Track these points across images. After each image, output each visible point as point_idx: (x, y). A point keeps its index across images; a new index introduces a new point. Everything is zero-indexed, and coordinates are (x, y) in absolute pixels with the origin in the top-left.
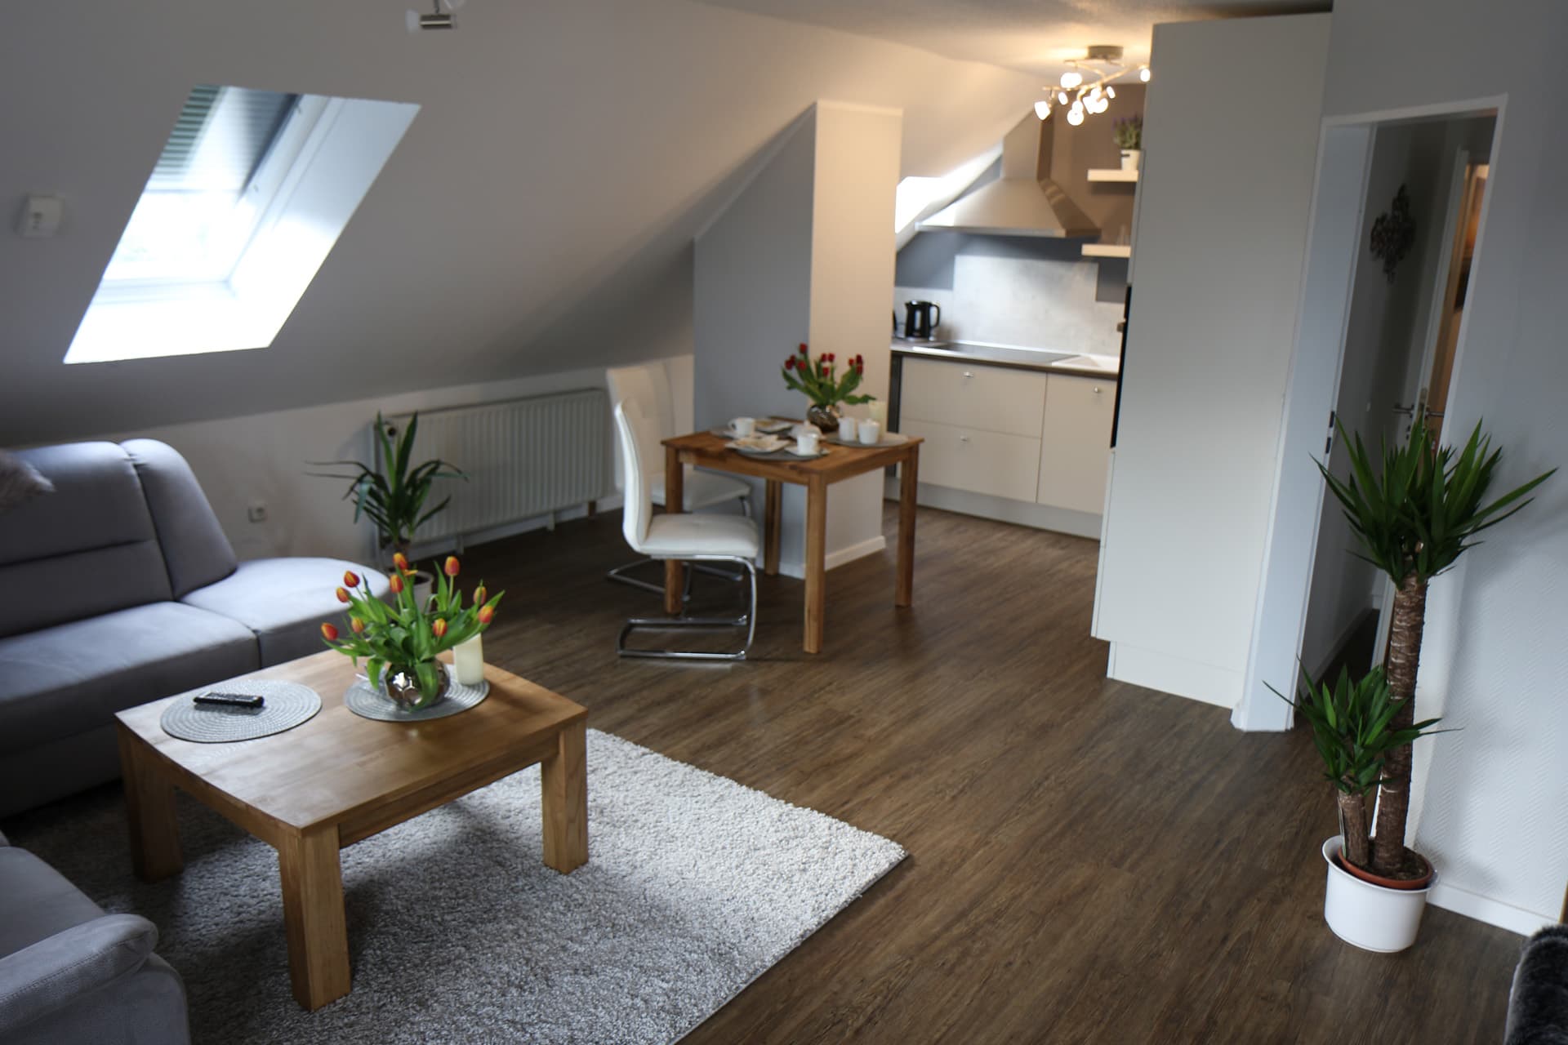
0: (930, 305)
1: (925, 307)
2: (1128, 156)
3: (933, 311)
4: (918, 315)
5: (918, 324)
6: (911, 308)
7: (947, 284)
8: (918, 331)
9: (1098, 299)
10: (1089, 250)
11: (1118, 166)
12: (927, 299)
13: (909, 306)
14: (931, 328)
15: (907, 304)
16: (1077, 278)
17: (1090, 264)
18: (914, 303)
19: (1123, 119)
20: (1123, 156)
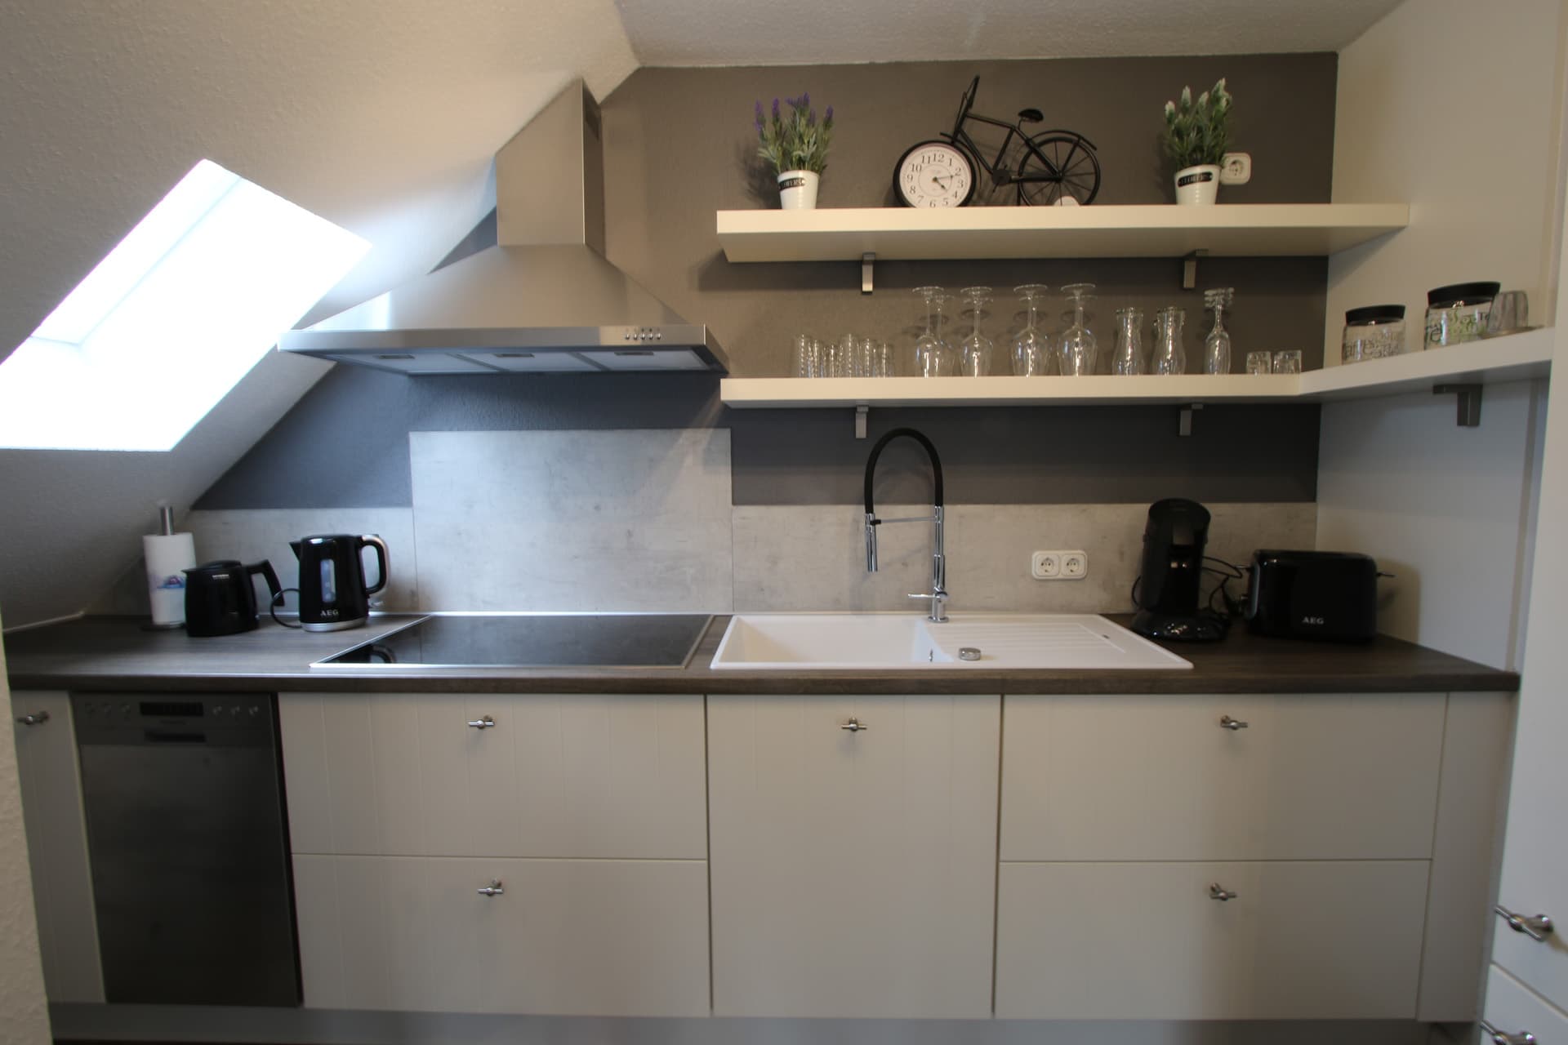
0: (360, 543)
1: (346, 549)
3: (369, 556)
4: (328, 567)
5: (329, 587)
6: (309, 554)
7: (400, 495)
8: (331, 606)
9: (736, 502)
10: (735, 391)
11: (776, 204)
12: (352, 531)
13: (303, 549)
14: (366, 593)
15: (296, 547)
16: (689, 460)
17: (711, 431)
18: (315, 541)
19: (776, 103)
20: (788, 184)
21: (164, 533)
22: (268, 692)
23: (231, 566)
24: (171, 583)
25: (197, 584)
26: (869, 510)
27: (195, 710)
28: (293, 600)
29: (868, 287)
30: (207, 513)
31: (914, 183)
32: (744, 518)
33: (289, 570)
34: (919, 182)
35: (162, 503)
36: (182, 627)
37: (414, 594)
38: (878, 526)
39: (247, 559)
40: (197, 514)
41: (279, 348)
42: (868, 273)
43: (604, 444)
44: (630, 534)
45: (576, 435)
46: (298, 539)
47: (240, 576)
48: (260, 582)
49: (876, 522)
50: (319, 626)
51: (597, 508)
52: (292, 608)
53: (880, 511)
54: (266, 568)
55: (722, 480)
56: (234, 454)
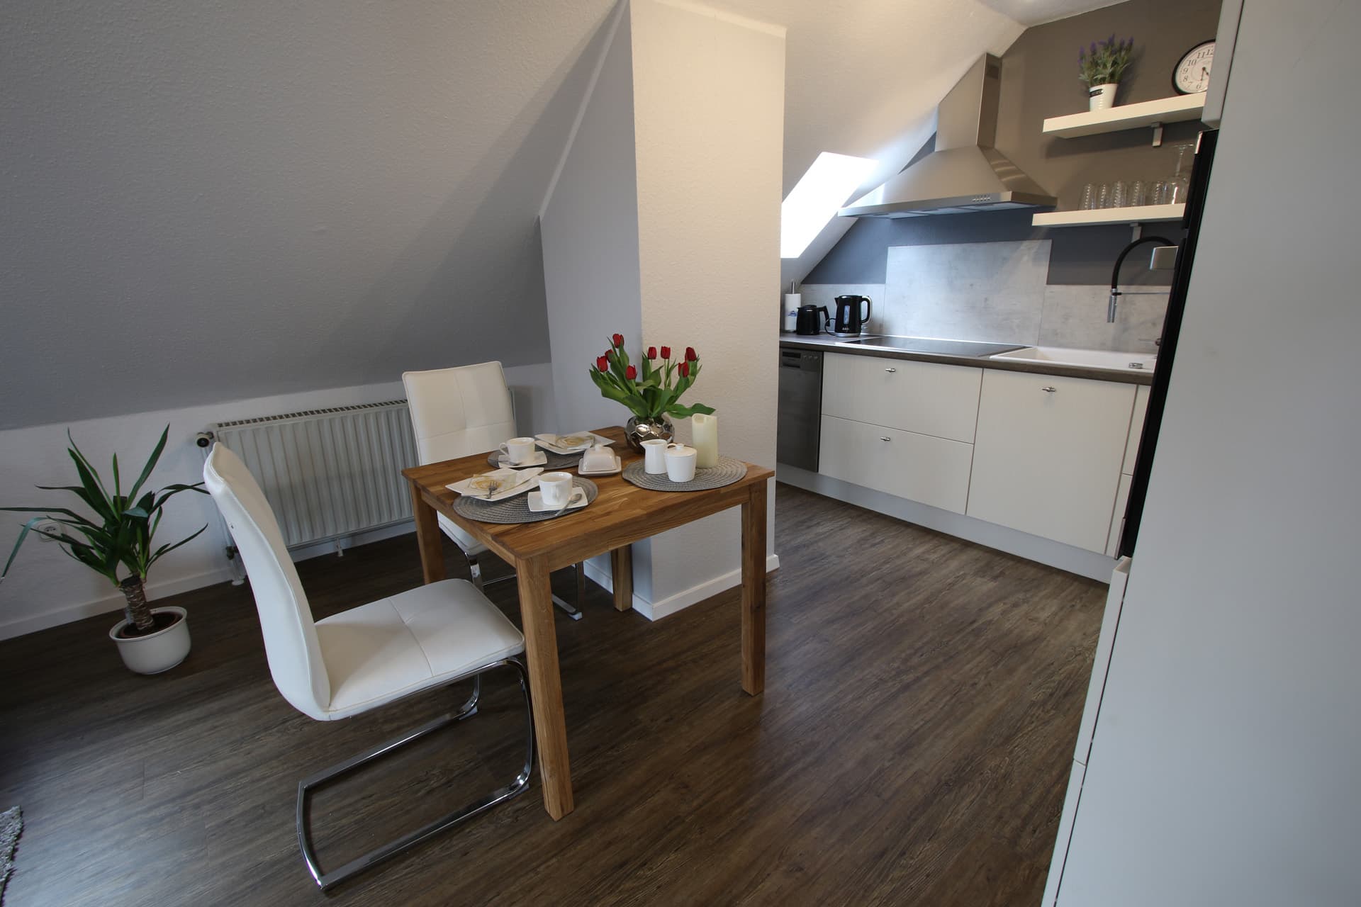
0: (861, 299)
1: (855, 301)
2: (1098, 92)
3: (864, 305)
4: (847, 309)
5: (846, 321)
6: (841, 302)
7: (881, 278)
8: (847, 326)
9: (1049, 283)
10: (1040, 219)
11: (1086, 108)
12: (859, 294)
13: (839, 301)
14: (861, 322)
15: (836, 299)
16: (1025, 258)
17: (1040, 241)
18: (843, 297)
19: (1093, 45)
20: (1093, 94)
21: (792, 293)
22: (821, 350)
23: (813, 307)
24: (792, 313)
25: (802, 313)
26: (1114, 286)
27: (798, 356)
28: (833, 323)
29: (1156, 143)
30: (806, 285)
31: (1188, 74)
32: (1052, 292)
33: (833, 310)
34: (1191, 73)
35: (792, 280)
36: (794, 332)
37: (881, 326)
38: (1118, 296)
39: (819, 306)
40: (803, 285)
41: (839, 215)
42: (1158, 133)
43: (980, 250)
44: (986, 299)
45: (965, 246)
46: (838, 297)
47: (816, 310)
48: (822, 314)
49: (1116, 294)
50: (841, 335)
51: (972, 285)
52: (832, 329)
53: (1120, 289)
54: (825, 309)
55: (1044, 270)
56: (819, 259)
